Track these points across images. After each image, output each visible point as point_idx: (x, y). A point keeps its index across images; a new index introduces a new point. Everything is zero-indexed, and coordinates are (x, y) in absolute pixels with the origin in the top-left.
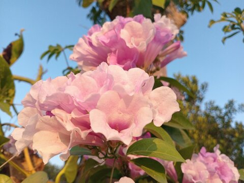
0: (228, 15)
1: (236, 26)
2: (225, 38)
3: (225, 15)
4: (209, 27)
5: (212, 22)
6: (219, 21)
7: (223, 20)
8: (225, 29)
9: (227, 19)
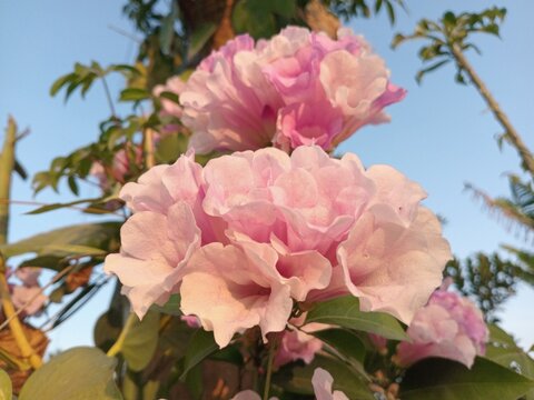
0: (430, 26)
1: (444, 49)
2: (422, 73)
3: (425, 25)
4: (393, 47)
5: (400, 38)
6: (411, 37)
7: (419, 34)
8: (424, 53)
9: (428, 33)
